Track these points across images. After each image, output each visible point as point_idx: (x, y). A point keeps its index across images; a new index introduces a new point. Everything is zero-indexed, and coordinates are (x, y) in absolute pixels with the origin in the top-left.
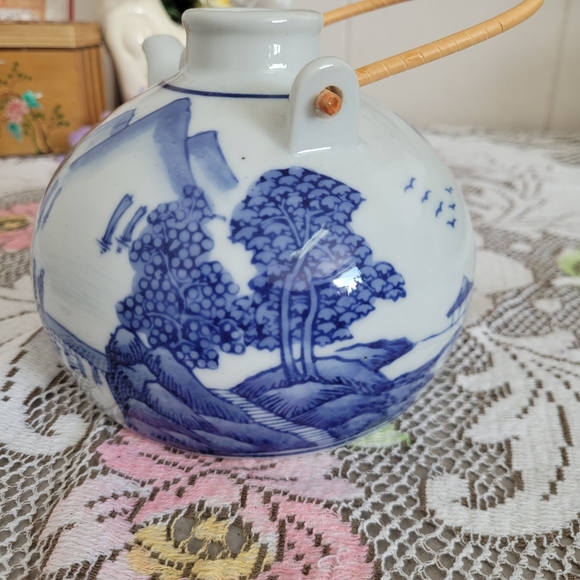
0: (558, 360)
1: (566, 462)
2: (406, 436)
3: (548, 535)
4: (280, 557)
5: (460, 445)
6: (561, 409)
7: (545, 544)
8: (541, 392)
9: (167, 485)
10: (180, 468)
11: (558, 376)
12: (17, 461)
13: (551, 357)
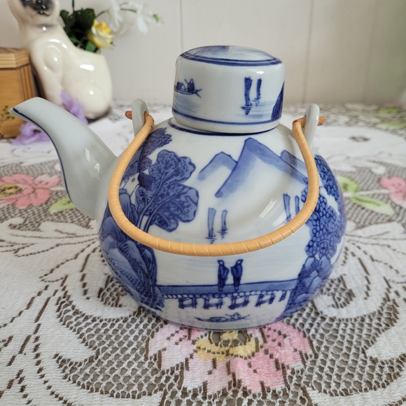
0: (351, 236)
1: (369, 282)
4: (265, 341)
6: (359, 259)
7: (372, 317)
8: (349, 252)
11: (354, 244)
12: (111, 323)
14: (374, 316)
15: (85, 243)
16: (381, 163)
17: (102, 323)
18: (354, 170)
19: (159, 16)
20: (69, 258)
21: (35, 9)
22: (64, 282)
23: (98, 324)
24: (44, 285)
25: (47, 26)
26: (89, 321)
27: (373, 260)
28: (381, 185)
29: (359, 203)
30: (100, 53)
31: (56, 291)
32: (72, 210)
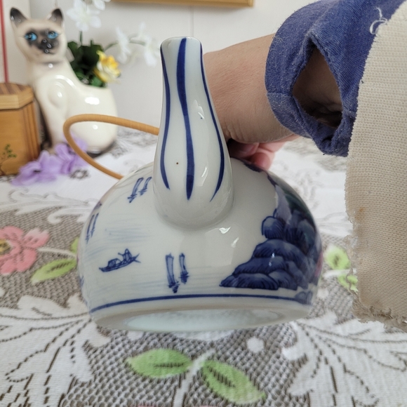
0: (328, 333)
1: (335, 403)
2: (263, 394)
5: (287, 399)
6: (332, 369)
8: (322, 358)
11: (329, 346)
13: (325, 332)
15: (58, 329)
20: (39, 350)
21: (41, 48)
22: (28, 383)
24: (8, 384)
27: (345, 371)
31: (18, 395)
32: (53, 280)
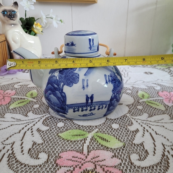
0: (146, 121)
1: (155, 146)
3: (157, 164)
5: (133, 145)
6: (150, 133)
8: (145, 130)
9: (76, 166)
10: (78, 162)
11: (148, 125)
12: (33, 168)
14: (158, 165)
15: (24, 124)
16: (159, 85)
17: (29, 167)
18: (147, 88)
19: (62, 20)
20: (16, 132)
21: (9, 17)
22: (12, 145)
23: (27, 168)
24: (3, 146)
25: (14, 24)
26: (23, 166)
27: (157, 134)
28: (159, 95)
29: (149, 104)
30: (37, 36)
31: (8, 150)
32: (20, 107)
